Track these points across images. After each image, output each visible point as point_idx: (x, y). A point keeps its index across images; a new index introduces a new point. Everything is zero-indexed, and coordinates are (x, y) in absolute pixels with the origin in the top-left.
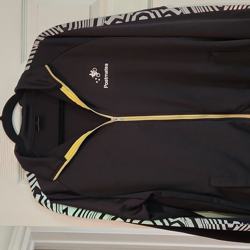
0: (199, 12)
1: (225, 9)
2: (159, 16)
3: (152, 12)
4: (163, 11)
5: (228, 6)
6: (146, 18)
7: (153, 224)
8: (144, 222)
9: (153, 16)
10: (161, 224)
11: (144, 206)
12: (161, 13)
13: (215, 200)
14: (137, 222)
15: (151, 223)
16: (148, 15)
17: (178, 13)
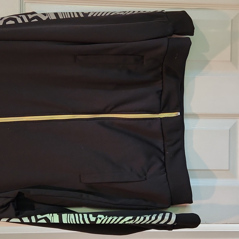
0: (65, 18)
1: (90, 15)
2: (26, 21)
3: (19, 17)
4: (30, 16)
5: (93, 12)
6: (13, 22)
7: (20, 222)
8: (12, 220)
9: (20, 21)
10: (28, 221)
11: (11, 204)
12: (28, 18)
13: (84, 195)
14: (6, 220)
15: (19, 221)
16: (15, 20)
17: (44, 18)
